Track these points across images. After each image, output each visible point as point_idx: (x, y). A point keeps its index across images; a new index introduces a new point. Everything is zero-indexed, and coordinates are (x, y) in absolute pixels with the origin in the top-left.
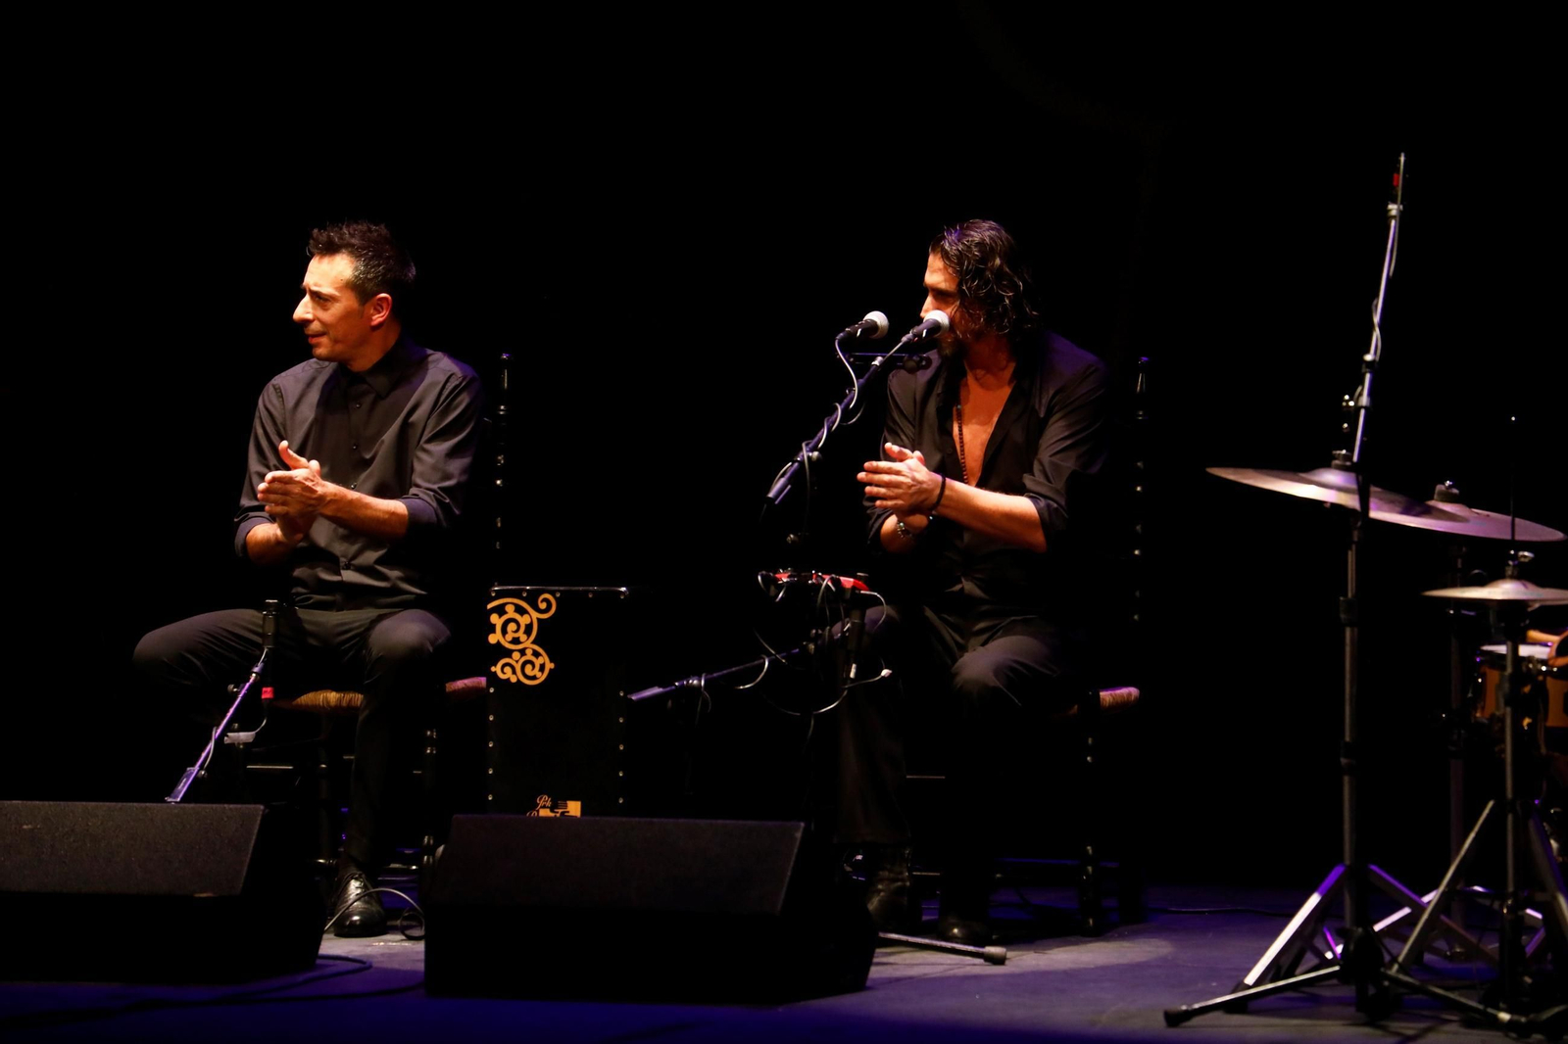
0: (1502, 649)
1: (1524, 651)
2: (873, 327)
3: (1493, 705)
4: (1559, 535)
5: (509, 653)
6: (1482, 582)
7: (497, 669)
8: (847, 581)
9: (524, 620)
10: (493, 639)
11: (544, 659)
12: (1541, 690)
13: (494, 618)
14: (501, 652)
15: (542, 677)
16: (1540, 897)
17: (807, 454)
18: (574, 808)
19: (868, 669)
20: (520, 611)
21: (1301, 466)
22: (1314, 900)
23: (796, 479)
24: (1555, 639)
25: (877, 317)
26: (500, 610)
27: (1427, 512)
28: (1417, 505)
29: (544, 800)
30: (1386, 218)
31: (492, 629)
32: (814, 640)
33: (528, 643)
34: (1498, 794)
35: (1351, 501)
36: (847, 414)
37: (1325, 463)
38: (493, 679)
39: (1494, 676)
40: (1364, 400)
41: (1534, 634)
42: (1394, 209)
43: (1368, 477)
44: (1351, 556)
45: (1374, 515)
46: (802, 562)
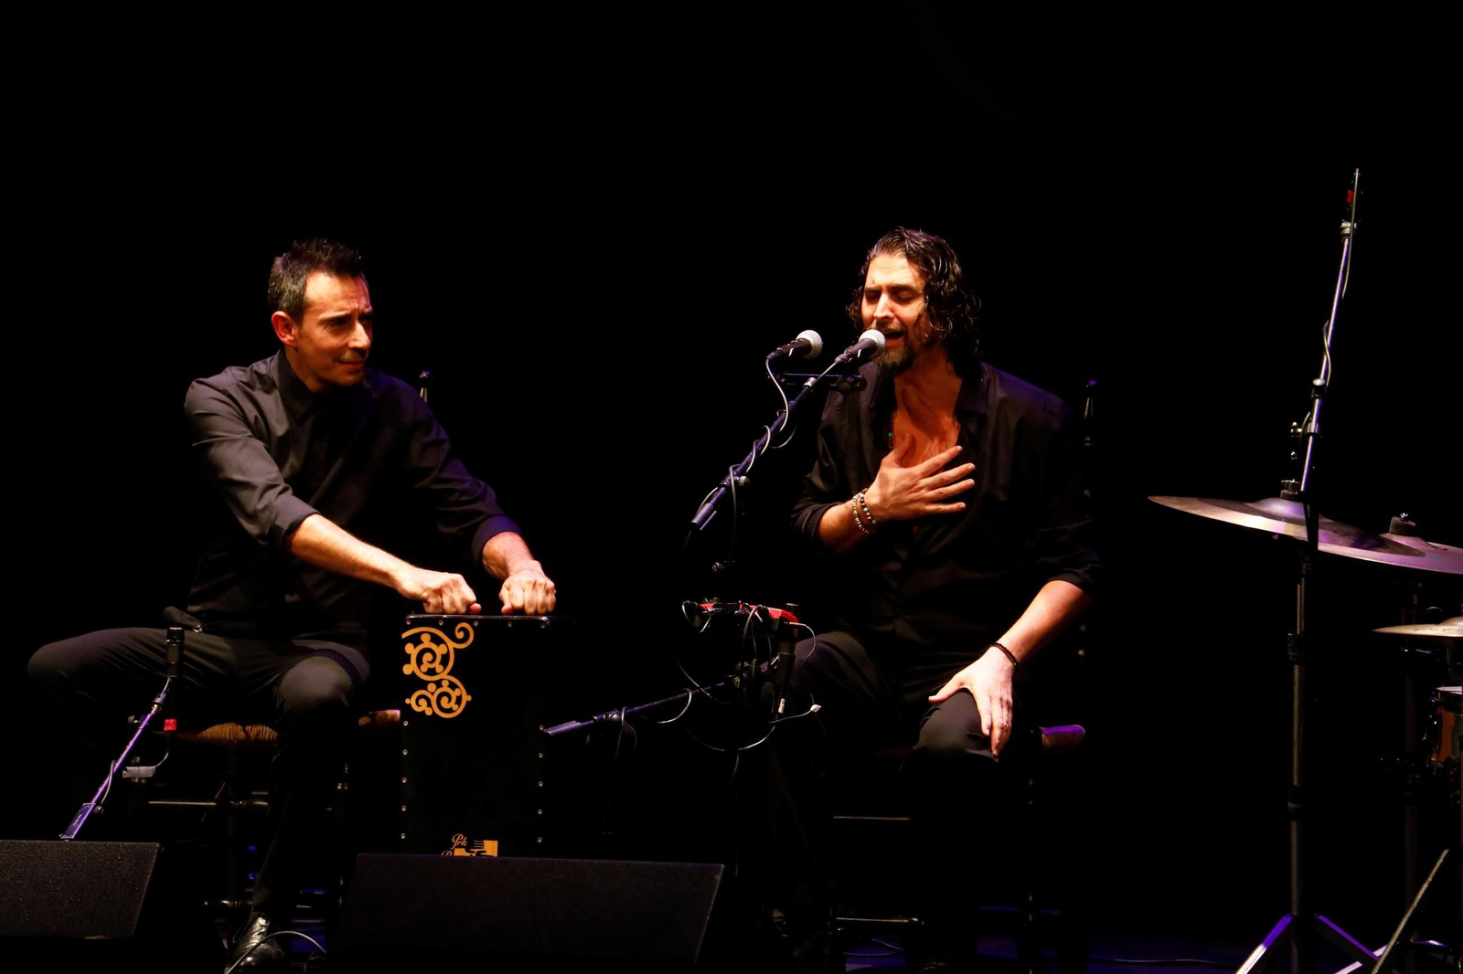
0: (1458, 690)
2: (807, 346)
3: (1448, 749)
5: (424, 685)
6: (1437, 620)
7: (411, 701)
8: (775, 612)
9: (440, 650)
10: (407, 670)
11: (461, 690)
13: (409, 648)
14: (416, 683)
15: (459, 710)
17: (734, 478)
18: (491, 847)
19: (797, 704)
20: (436, 640)
21: (1247, 494)
22: (1259, 952)
23: (722, 504)
25: (811, 336)
26: (416, 640)
27: (1382, 545)
28: (1368, 537)
29: (460, 839)
30: (1339, 237)
31: (407, 659)
32: (740, 673)
33: (444, 674)
34: (1454, 842)
35: (1300, 533)
36: (777, 437)
37: (1274, 494)
38: (407, 711)
39: (1450, 718)
40: (1313, 427)
42: (1347, 227)
43: (1316, 508)
44: (1300, 590)
45: (1322, 547)
46: (729, 591)
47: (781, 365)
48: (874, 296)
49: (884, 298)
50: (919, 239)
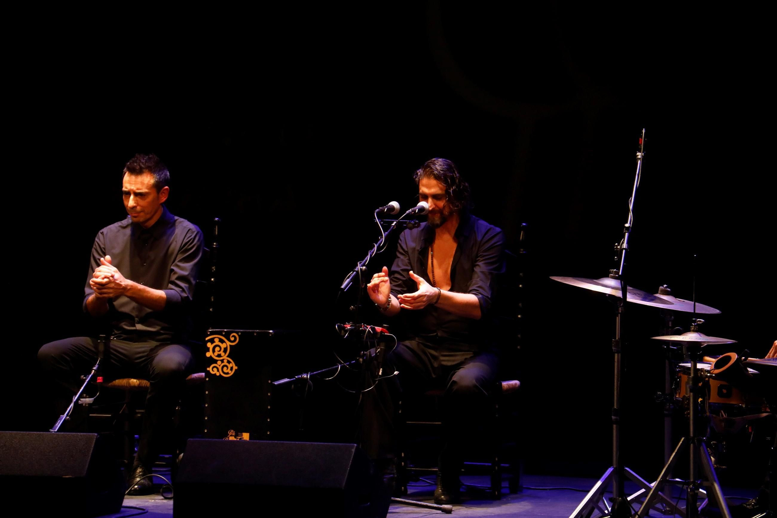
0: (689, 365)
1: (700, 366)
2: (393, 208)
3: (684, 392)
4: (717, 311)
5: (216, 361)
6: (680, 333)
7: (210, 369)
8: (378, 329)
9: (223, 346)
10: (208, 355)
11: (233, 364)
12: (707, 385)
13: (209, 345)
14: (212, 361)
15: (231, 373)
17: (360, 267)
18: (246, 436)
19: (388, 371)
20: (222, 341)
21: (595, 276)
22: (599, 484)
23: (355, 279)
24: (713, 360)
25: (395, 204)
26: (212, 341)
27: (656, 299)
28: (649, 295)
29: (232, 432)
30: (635, 159)
31: (208, 350)
32: (362, 357)
33: (225, 357)
34: (687, 434)
35: (619, 294)
36: (379, 248)
37: (606, 275)
38: (208, 374)
39: (685, 378)
40: (625, 246)
42: (639, 155)
43: (626, 282)
44: (618, 319)
45: (629, 300)
46: (357, 319)
47: (381, 215)
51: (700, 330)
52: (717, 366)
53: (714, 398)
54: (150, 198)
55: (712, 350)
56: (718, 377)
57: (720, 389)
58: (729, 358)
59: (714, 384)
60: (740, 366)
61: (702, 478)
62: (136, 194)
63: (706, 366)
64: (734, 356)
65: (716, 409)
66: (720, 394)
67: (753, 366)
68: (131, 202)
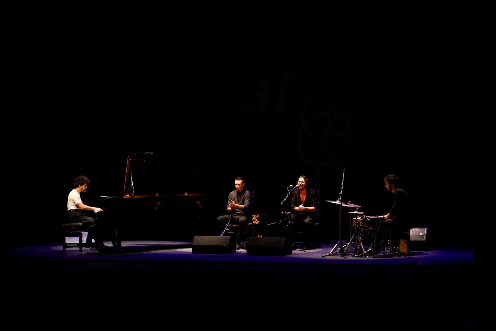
0: (355, 218)
1: (357, 219)
2: (291, 187)
3: (354, 224)
4: (360, 207)
5: (254, 221)
6: (353, 212)
7: (253, 222)
8: (289, 213)
9: (256, 217)
10: (253, 219)
11: (258, 221)
12: (359, 223)
13: (253, 217)
14: (254, 220)
15: (258, 223)
16: (359, 243)
17: (284, 200)
18: (261, 236)
19: (291, 222)
20: (256, 216)
21: (335, 200)
22: (337, 244)
23: (283, 202)
24: (360, 217)
25: (292, 185)
26: (254, 216)
27: (348, 205)
28: (346, 204)
29: (258, 236)
30: (343, 175)
31: (253, 218)
32: (286, 219)
33: (256, 220)
34: (355, 233)
35: (340, 204)
36: (289, 195)
37: (337, 200)
38: (253, 223)
39: (354, 221)
40: (341, 193)
41: (358, 217)
42: (344, 174)
43: (342, 201)
44: (340, 209)
45: (342, 205)
46: (284, 211)
47: (289, 188)
48: (300, 182)
49: (301, 182)
50: (304, 177)
51: (357, 211)
52: (361, 218)
53: (361, 225)
54: (240, 186)
55: (360, 215)
56: (361, 221)
57: (362, 223)
58: (363, 217)
59: (361, 222)
60: (366, 218)
61: (358, 242)
62: (238, 184)
63: (359, 218)
64: (365, 216)
65: (361, 227)
66: (362, 224)
67: (369, 218)
68: (237, 186)
